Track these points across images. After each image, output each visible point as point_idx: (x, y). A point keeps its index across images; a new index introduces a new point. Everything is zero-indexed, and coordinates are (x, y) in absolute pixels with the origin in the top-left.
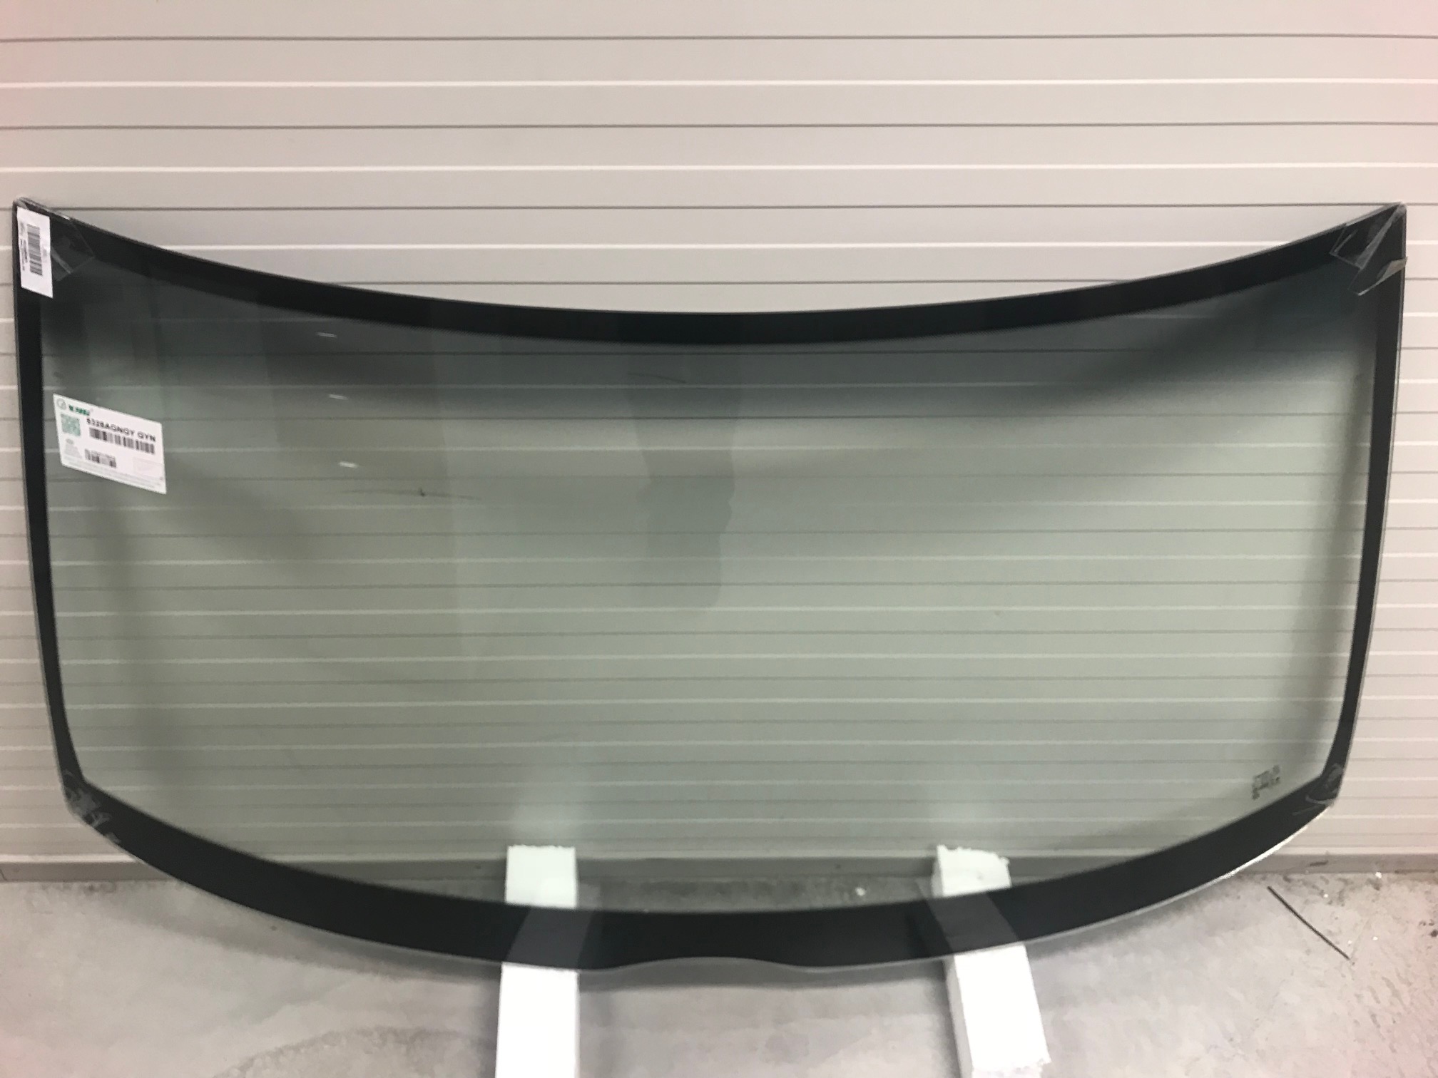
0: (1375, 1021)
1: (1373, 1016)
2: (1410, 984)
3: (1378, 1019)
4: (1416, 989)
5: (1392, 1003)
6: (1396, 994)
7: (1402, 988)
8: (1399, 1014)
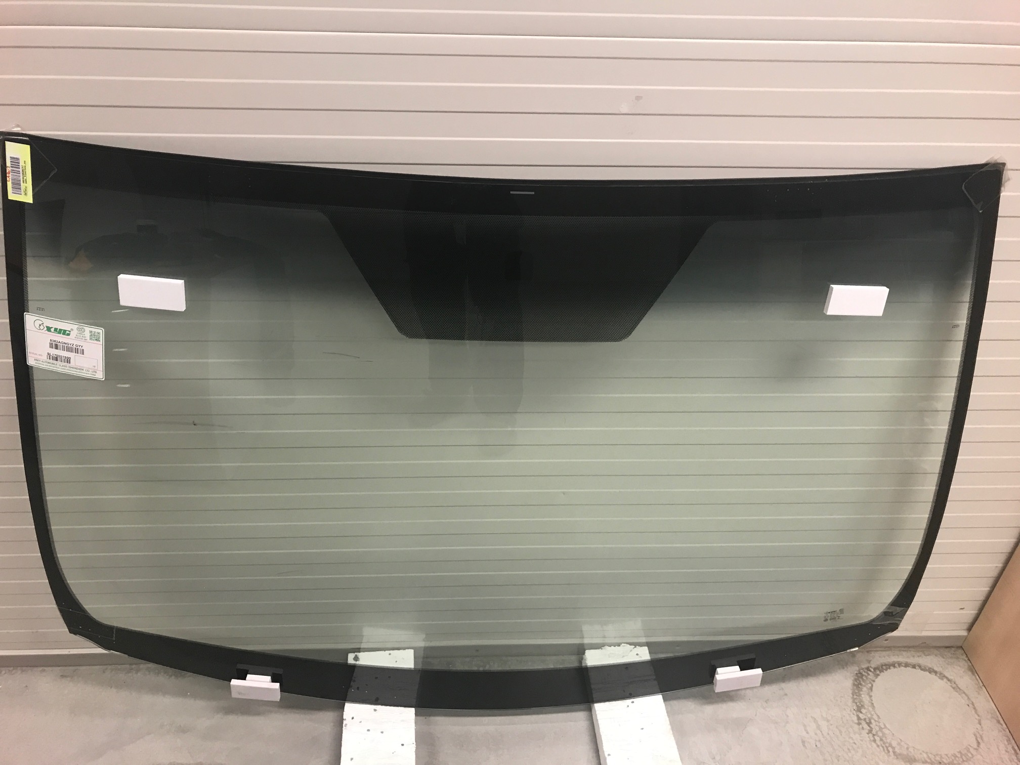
0: (804, 746)
1: (803, 742)
2: (828, 721)
3: (806, 745)
4: (831, 725)
5: (816, 734)
6: (818, 727)
7: (824, 725)
8: (820, 741)
